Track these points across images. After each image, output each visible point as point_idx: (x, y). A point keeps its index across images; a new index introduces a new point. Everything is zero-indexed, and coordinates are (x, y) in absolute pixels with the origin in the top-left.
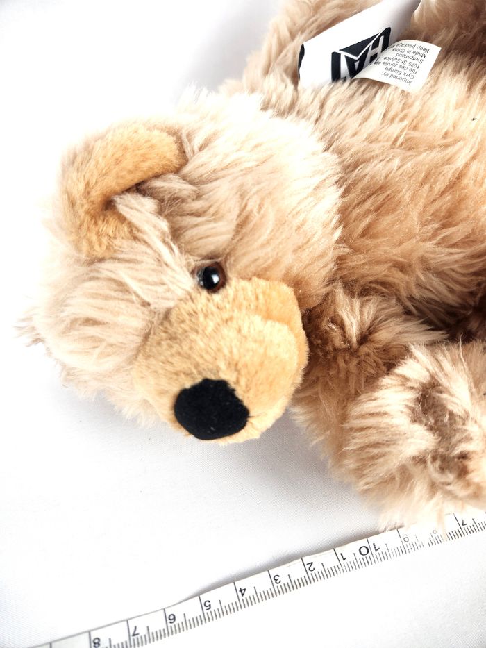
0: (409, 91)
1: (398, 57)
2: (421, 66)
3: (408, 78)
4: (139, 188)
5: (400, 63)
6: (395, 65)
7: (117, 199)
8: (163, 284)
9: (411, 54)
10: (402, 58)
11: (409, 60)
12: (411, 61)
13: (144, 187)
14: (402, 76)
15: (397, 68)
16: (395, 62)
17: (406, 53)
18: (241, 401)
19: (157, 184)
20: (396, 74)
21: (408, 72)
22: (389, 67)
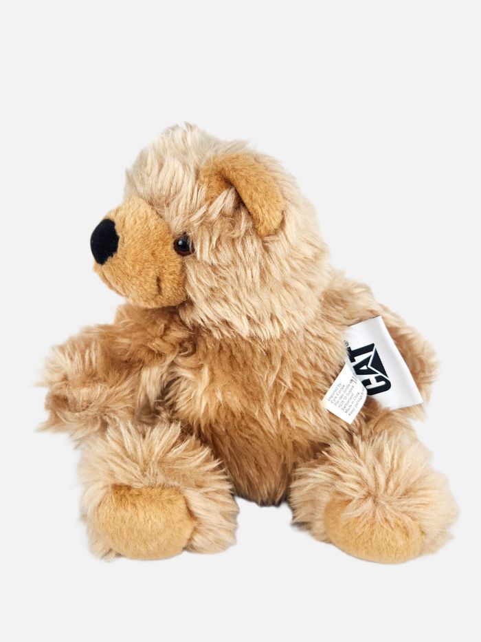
0: (324, 399)
1: (350, 395)
2: (340, 409)
3: (332, 399)
4: (240, 203)
5: (345, 395)
6: (345, 392)
7: (233, 190)
8: (177, 215)
9: (350, 404)
10: (349, 397)
11: (346, 401)
12: (345, 402)
13: (241, 207)
14: (335, 395)
15: (342, 392)
16: (347, 392)
17: (352, 400)
18: (106, 260)
19: (243, 214)
20: (338, 391)
21: (337, 400)
22: (344, 388)
